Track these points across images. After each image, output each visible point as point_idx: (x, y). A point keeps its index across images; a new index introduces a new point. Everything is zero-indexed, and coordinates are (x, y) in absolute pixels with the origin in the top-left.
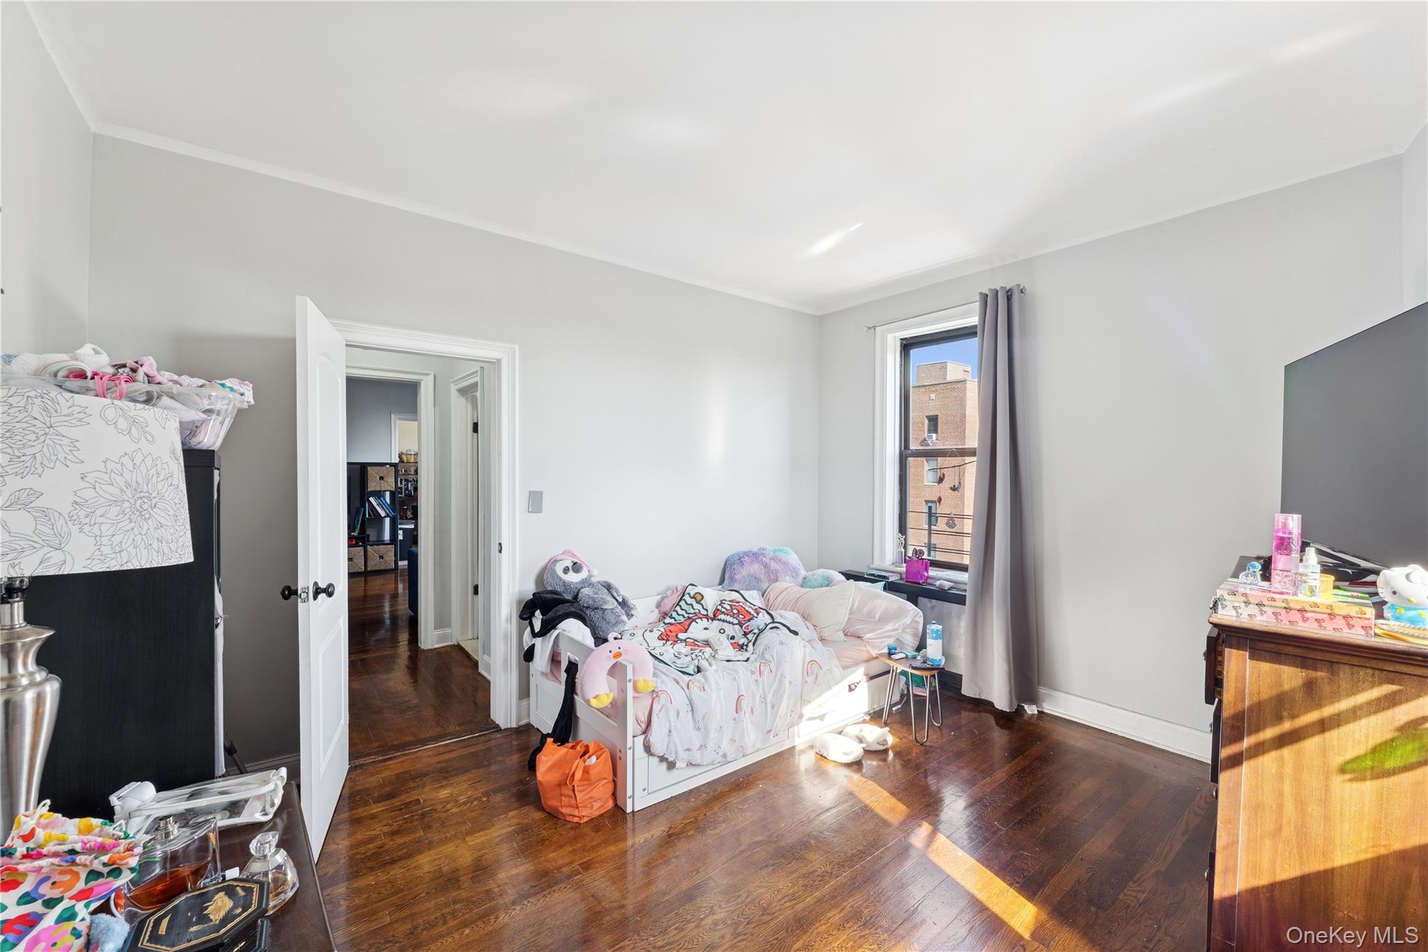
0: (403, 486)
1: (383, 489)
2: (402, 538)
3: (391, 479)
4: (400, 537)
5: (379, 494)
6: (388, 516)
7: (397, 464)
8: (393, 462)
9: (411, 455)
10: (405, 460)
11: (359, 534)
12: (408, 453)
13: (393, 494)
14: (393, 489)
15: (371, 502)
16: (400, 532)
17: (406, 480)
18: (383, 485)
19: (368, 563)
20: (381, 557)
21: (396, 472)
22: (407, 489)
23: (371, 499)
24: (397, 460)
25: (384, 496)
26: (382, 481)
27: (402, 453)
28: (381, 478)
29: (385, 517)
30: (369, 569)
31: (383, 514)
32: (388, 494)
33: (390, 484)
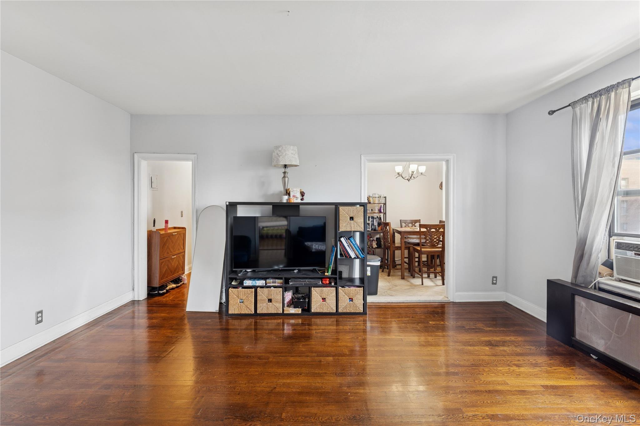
0: (370, 222)
1: (353, 230)
2: (370, 275)
3: (360, 220)
4: (369, 273)
5: (349, 235)
6: (358, 258)
7: (366, 204)
8: (362, 201)
9: (376, 197)
10: (372, 202)
11: (332, 274)
12: (374, 196)
13: (362, 234)
14: (362, 230)
15: (341, 242)
16: (369, 269)
17: (373, 218)
18: (352, 226)
19: (339, 304)
20: (351, 300)
21: (365, 211)
22: (373, 224)
23: (342, 239)
24: (366, 201)
25: (353, 237)
26: (352, 222)
27: (370, 196)
28: (352, 218)
29: (355, 258)
30: (340, 310)
31: (353, 255)
32: (358, 235)
33: (358, 225)
